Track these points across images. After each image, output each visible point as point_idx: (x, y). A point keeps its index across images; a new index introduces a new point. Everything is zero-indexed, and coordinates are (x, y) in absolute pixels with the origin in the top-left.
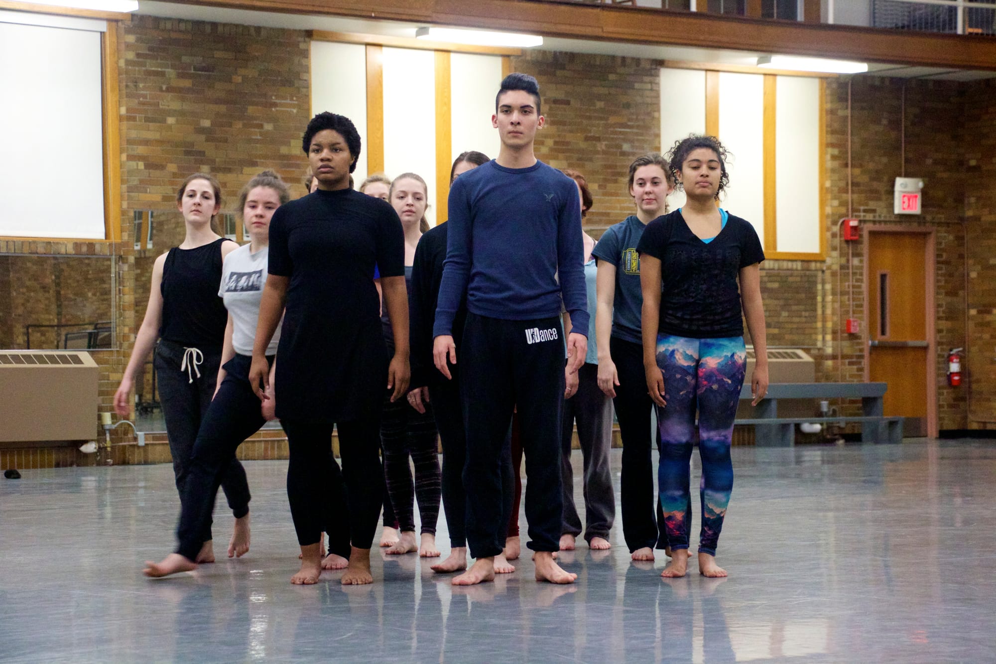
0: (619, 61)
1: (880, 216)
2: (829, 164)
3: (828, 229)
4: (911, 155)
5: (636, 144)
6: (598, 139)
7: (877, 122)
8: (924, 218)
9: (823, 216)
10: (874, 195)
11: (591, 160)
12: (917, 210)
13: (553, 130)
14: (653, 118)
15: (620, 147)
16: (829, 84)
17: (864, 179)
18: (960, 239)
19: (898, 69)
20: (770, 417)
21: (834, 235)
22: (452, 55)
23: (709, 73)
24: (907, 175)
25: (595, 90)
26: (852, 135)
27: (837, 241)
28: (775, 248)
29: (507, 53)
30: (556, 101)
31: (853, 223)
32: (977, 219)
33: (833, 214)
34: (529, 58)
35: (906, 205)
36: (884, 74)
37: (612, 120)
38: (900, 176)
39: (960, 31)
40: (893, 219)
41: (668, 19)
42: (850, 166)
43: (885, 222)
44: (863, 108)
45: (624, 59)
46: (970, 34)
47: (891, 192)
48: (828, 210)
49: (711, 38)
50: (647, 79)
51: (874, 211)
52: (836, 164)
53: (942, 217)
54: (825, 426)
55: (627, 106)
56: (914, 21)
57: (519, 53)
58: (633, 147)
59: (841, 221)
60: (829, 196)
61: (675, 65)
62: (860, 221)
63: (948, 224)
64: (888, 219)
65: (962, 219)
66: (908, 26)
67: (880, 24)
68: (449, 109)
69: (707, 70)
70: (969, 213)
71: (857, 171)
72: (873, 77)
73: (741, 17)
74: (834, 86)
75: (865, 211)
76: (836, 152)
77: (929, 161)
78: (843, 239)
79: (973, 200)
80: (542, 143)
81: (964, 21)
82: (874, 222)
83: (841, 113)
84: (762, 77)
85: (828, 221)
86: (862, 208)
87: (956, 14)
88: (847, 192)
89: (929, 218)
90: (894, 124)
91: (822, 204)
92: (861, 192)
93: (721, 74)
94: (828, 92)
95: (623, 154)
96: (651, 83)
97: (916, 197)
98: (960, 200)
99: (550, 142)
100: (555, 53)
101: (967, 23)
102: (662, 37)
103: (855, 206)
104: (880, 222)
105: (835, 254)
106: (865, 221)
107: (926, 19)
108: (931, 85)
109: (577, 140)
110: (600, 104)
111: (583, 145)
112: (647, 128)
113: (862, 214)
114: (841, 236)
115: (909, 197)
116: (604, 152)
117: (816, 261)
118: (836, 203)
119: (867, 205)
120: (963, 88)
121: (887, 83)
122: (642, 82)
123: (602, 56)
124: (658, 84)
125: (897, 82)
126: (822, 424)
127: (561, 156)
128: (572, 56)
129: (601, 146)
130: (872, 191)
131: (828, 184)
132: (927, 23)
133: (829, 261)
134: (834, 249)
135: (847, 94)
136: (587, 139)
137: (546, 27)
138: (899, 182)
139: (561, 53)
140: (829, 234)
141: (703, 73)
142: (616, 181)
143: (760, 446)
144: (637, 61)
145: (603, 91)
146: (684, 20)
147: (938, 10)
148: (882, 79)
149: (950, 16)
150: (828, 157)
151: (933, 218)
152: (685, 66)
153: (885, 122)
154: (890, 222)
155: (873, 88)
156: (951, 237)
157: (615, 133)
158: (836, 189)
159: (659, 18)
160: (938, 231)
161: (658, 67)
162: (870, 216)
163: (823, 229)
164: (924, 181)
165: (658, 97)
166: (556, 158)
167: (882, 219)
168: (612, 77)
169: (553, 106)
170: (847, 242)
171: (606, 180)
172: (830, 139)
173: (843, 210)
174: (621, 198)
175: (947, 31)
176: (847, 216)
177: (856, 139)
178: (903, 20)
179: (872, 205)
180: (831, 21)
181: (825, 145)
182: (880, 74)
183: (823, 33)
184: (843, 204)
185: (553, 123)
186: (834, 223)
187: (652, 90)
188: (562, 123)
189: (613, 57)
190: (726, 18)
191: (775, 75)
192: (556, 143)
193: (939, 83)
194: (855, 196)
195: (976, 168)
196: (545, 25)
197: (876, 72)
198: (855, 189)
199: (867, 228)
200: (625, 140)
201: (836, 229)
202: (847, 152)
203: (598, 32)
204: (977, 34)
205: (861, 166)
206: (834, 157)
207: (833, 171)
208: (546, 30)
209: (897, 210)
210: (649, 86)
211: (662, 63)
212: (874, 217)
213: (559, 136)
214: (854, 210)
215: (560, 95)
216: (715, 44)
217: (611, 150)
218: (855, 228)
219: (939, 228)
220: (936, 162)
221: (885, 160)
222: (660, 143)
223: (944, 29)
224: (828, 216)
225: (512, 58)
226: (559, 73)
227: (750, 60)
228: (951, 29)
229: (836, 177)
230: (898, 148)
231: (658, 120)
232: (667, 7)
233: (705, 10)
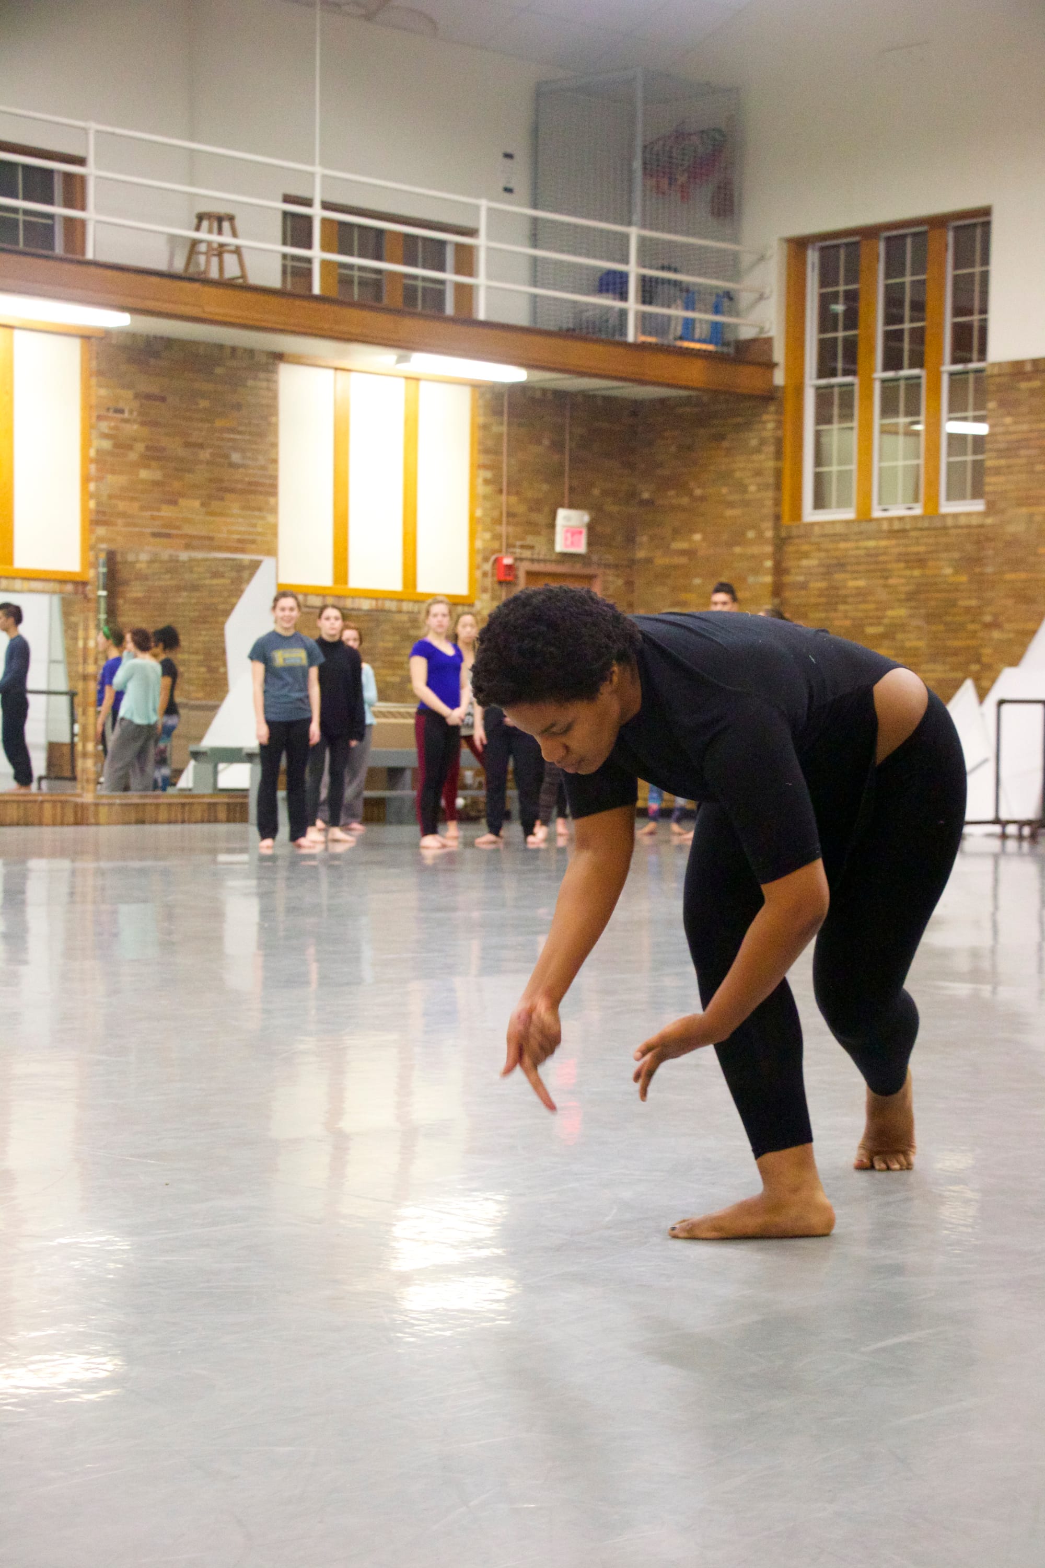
0: (228, 351)
1: (539, 554)
2: (482, 489)
3: (478, 567)
4: (575, 483)
5: (249, 454)
6: (201, 446)
7: (539, 442)
8: (590, 558)
9: (473, 551)
10: (532, 527)
11: (190, 471)
12: (581, 548)
13: (145, 431)
14: (269, 424)
15: (227, 456)
16: (482, 395)
17: (521, 509)
18: (629, 584)
19: (562, 379)
20: (403, 789)
21: (485, 574)
22: (17, 333)
23: (339, 373)
24: (571, 506)
25: (197, 385)
26: (508, 456)
27: (489, 582)
28: (414, 586)
29: (87, 333)
30: (149, 397)
31: (508, 561)
32: (649, 561)
33: (484, 549)
34: (114, 341)
35: (569, 542)
36: (547, 385)
37: (219, 423)
38: (562, 506)
39: (631, 338)
40: (554, 557)
41: (284, 301)
42: (505, 491)
43: (545, 561)
44: (520, 425)
45: (234, 349)
46: (643, 343)
47: (552, 526)
48: (479, 544)
49: (337, 327)
50: (262, 375)
51: (531, 547)
52: (489, 489)
53: (610, 558)
54: (469, 801)
55: (238, 407)
56: (581, 325)
57: (103, 335)
58: (244, 458)
59: (493, 558)
60: (480, 528)
61: (297, 360)
62: (516, 559)
63: (616, 566)
64: (548, 557)
65: (632, 562)
66: (574, 330)
67: (541, 325)
68: (11, 402)
69: (336, 369)
70: (641, 554)
71: (514, 499)
72: (533, 389)
73: (377, 305)
74: (488, 396)
75: (522, 547)
76: (489, 475)
77: (596, 492)
78: (495, 579)
79: (645, 539)
80: (130, 448)
81: (636, 328)
82: (532, 560)
83: (495, 429)
84: (403, 380)
85: (477, 557)
86: (518, 543)
87: (626, 319)
88: (500, 523)
89: (595, 558)
90: (557, 446)
91: (472, 536)
92: (517, 524)
93: (353, 375)
94: (481, 402)
95: (232, 465)
96: (268, 380)
97: (580, 533)
98: (630, 540)
99: (140, 447)
100: (148, 336)
101: (639, 330)
102: (278, 323)
103: (511, 541)
104: (539, 561)
105: (486, 597)
106: (521, 559)
107: (594, 323)
108: (600, 403)
109: (174, 446)
110: (204, 404)
111: (181, 452)
112: (261, 435)
113: (518, 550)
114: (493, 575)
115: (574, 533)
116: (208, 463)
117: (463, 605)
118: (488, 536)
119: (523, 539)
120: (636, 408)
121: (550, 396)
122: (255, 379)
123: (207, 345)
124: (276, 382)
125: (560, 396)
126: (465, 798)
127: (153, 463)
128: (169, 343)
129: (205, 455)
130: (529, 523)
131: (479, 513)
132: (594, 328)
133: (478, 605)
134: (484, 590)
135: (502, 405)
136: (187, 445)
137: (130, 302)
138: (563, 515)
139: (155, 337)
140: (478, 574)
141: (332, 372)
142: (222, 499)
143: (391, 823)
144: (251, 353)
145: (208, 387)
146: (305, 304)
147: (607, 313)
148: (544, 391)
149: (621, 320)
150: (480, 481)
151: (600, 559)
152: (309, 362)
153: (546, 442)
154: (551, 561)
155: (533, 400)
156: (620, 582)
157: (222, 439)
158: (488, 520)
159: (274, 301)
160: (604, 574)
161: (277, 362)
162: (527, 554)
163: (473, 567)
164: (590, 514)
165: (275, 397)
166: (147, 467)
167: (541, 557)
168: (219, 370)
169: (144, 401)
170: (500, 583)
171: (210, 497)
172: (483, 459)
173: (496, 545)
174: (229, 520)
175: (617, 338)
176: (500, 551)
177: (513, 461)
178: (568, 322)
179: (530, 540)
180: (482, 315)
181: (476, 467)
182: (542, 385)
183: (473, 331)
184: (497, 537)
185: (143, 424)
186: (486, 559)
187: (268, 389)
188: (155, 424)
189: (221, 347)
190: (361, 306)
191: (417, 379)
192: (147, 448)
193: (608, 400)
194: (511, 529)
195: (649, 503)
196: (130, 299)
197: (537, 382)
198: (511, 519)
199: (523, 567)
200: (235, 449)
201: (488, 567)
202: (501, 476)
203: (196, 312)
204: (650, 344)
205: (517, 493)
206: (487, 482)
207: (485, 497)
208: (130, 305)
209: (560, 547)
210: (265, 384)
211: (280, 356)
212: (532, 554)
213: (151, 439)
214: (509, 546)
215: (155, 390)
216: (346, 336)
217: (219, 460)
218: (510, 567)
219: (608, 571)
220: (605, 493)
221: (545, 487)
222: (277, 453)
223: (613, 335)
224: (478, 551)
225: (93, 340)
226: (152, 361)
227: (384, 358)
228: (621, 335)
229: (488, 505)
230: (561, 474)
231: (276, 425)
232: (289, 287)
233: (333, 293)
